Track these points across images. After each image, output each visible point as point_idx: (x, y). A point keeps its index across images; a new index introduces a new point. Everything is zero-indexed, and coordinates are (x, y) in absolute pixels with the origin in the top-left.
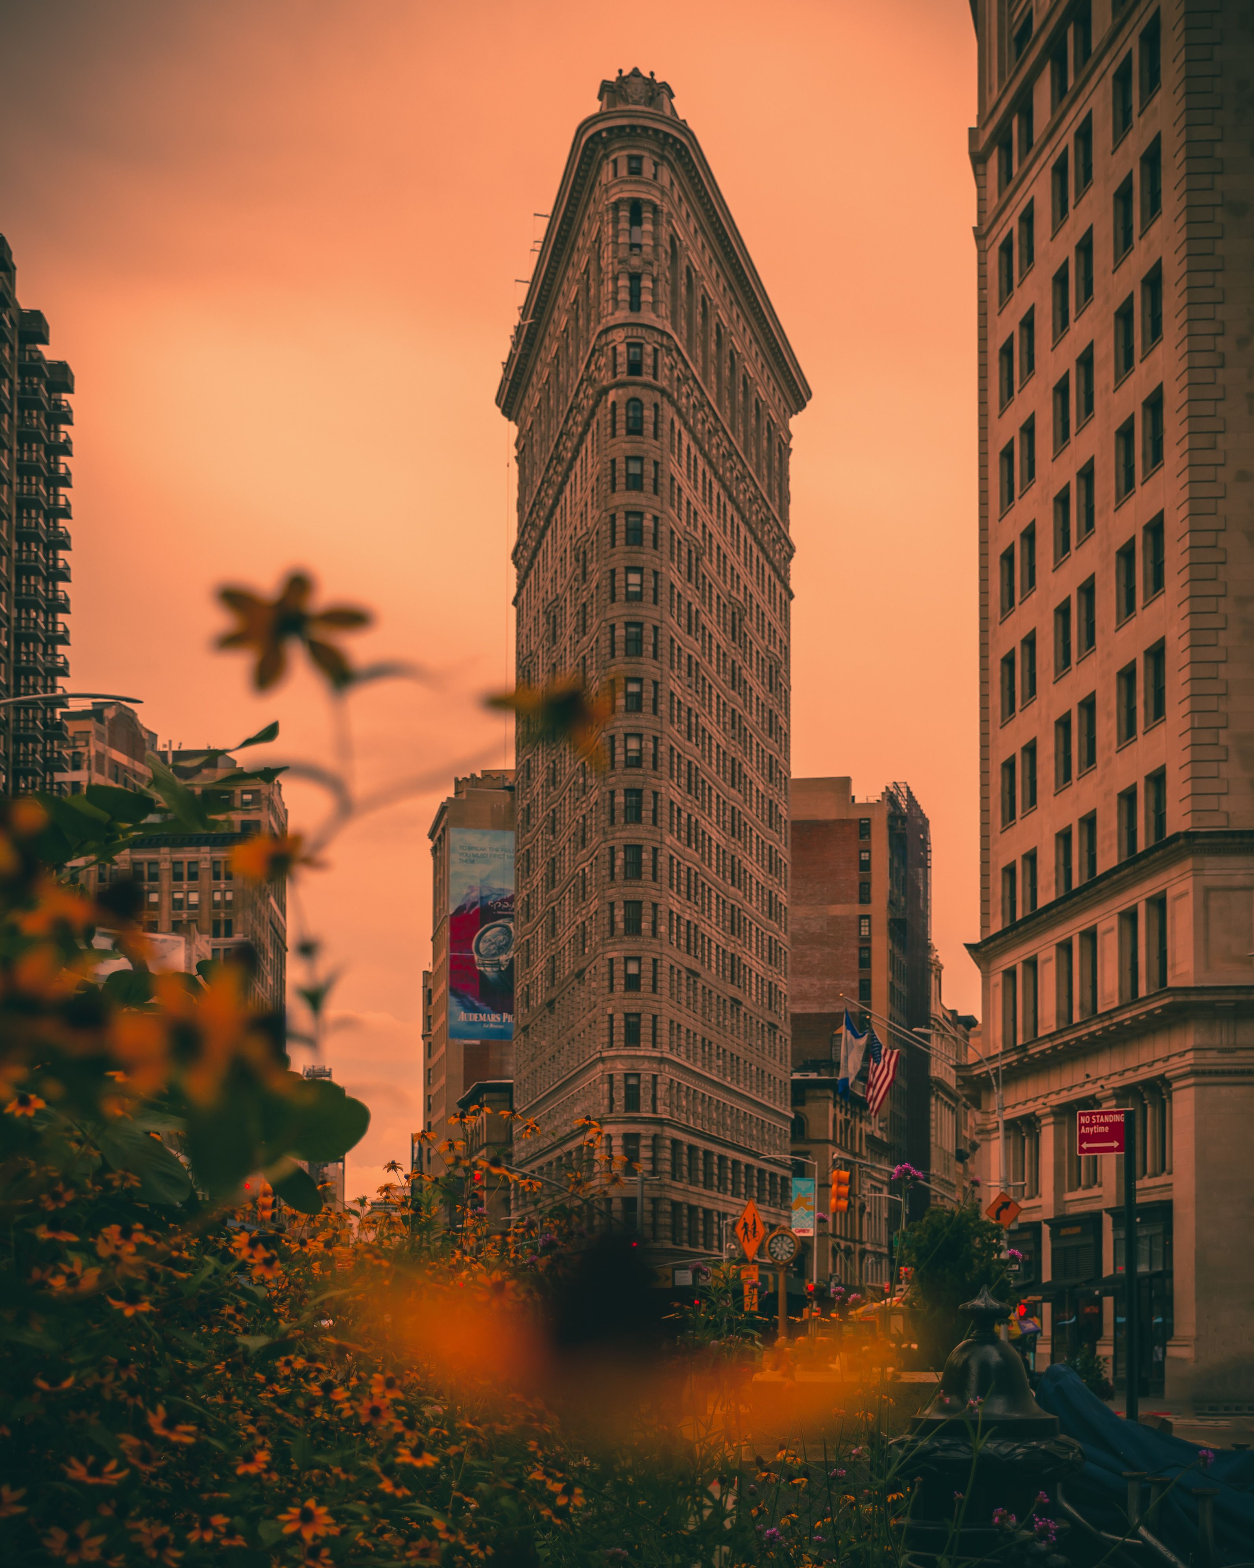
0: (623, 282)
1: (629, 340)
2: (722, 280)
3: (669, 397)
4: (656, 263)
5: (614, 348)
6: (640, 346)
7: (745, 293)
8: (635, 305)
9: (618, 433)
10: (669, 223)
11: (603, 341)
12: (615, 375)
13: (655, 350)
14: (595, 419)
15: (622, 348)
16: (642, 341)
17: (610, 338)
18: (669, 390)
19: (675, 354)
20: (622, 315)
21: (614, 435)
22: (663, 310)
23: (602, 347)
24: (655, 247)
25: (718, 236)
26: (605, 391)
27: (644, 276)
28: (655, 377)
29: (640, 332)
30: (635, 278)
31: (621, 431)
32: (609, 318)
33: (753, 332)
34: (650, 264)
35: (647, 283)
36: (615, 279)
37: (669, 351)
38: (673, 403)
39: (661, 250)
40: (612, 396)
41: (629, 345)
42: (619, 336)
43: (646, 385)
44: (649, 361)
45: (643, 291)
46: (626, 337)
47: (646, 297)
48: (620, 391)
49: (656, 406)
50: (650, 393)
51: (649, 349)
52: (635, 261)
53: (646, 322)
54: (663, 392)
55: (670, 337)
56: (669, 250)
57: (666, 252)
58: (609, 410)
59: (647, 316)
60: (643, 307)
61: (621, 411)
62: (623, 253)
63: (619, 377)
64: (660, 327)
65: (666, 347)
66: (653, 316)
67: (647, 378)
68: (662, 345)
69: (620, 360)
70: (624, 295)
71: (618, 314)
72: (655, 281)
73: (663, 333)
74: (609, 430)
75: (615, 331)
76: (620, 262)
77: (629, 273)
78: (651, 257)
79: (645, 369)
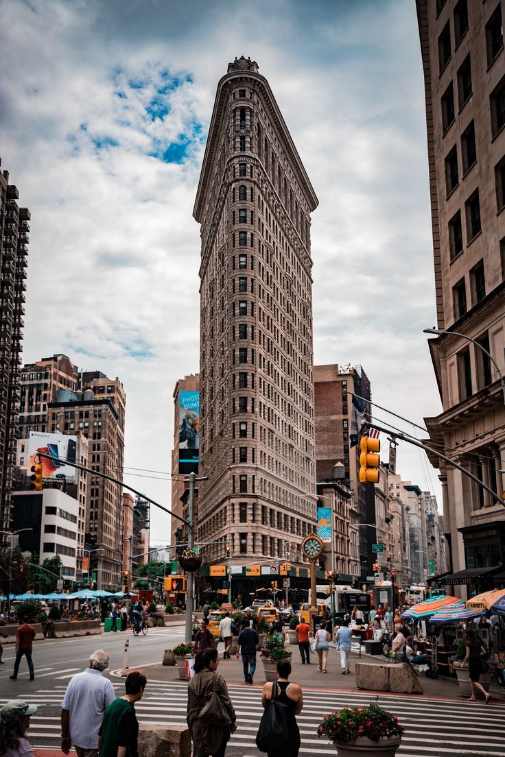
0: (238, 140)
1: (240, 163)
3: (258, 185)
4: (251, 132)
5: (234, 167)
6: (245, 164)
8: (243, 148)
10: (257, 116)
11: (230, 164)
12: (234, 177)
13: (251, 166)
15: (237, 166)
17: (232, 163)
18: (257, 182)
19: (260, 168)
20: (238, 153)
21: (234, 201)
22: (255, 151)
23: (230, 167)
24: (251, 126)
26: (231, 184)
27: (247, 137)
28: (251, 177)
29: (245, 159)
30: (243, 138)
31: (237, 200)
32: (232, 154)
33: (294, 173)
34: (249, 132)
35: (248, 140)
36: (234, 139)
37: (257, 167)
38: (260, 189)
39: (253, 127)
40: (234, 186)
41: (240, 165)
42: (236, 161)
43: (247, 180)
44: (249, 170)
45: (246, 143)
46: (239, 161)
47: (248, 145)
48: (237, 183)
49: (252, 189)
50: (249, 183)
51: (249, 165)
52: (243, 131)
54: (255, 183)
55: (257, 161)
57: (256, 128)
58: (232, 191)
59: (248, 153)
60: (246, 149)
61: (237, 192)
62: (238, 128)
63: (236, 178)
64: (254, 157)
65: (256, 165)
66: (250, 152)
67: (248, 177)
68: (254, 164)
69: (237, 171)
70: (238, 145)
71: (236, 153)
72: (251, 139)
73: (255, 159)
75: (234, 160)
76: (237, 132)
77: (240, 136)
78: (250, 130)
79: (247, 174)
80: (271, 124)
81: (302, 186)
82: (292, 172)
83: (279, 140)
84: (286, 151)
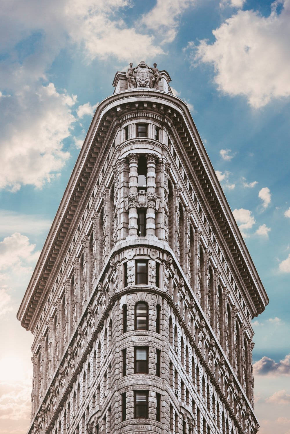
0: (133, 214)
1: (137, 258)
2: (203, 214)
3: (168, 299)
4: (158, 200)
5: (125, 265)
6: (146, 261)
7: (220, 223)
8: (142, 231)
9: (128, 329)
10: (167, 170)
11: (117, 259)
12: (126, 285)
13: (158, 265)
14: (109, 319)
15: (131, 264)
16: (148, 258)
17: (122, 257)
18: (168, 293)
19: (172, 267)
20: (133, 239)
21: (125, 330)
22: (163, 234)
23: (116, 264)
24: (157, 189)
25: (201, 181)
26: (117, 297)
27: (149, 210)
28: (158, 285)
29: (146, 251)
30: (142, 211)
31: (131, 328)
32: (121, 242)
33: (225, 253)
34: (154, 201)
35: (150, 214)
36: (127, 213)
37: (168, 264)
38: (171, 304)
39: (161, 191)
40: (124, 300)
41: (137, 261)
42: (129, 254)
43: (150, 291)
44: (152, 273)
45: (148, 221)
46: (135, 256)
47: (150, 224)
48: (130, 297)
49: (158, 307)
50: (154, 297)
51: (152, 264)
52: (142, 199)
53: (151, 243)
54: (164, 296)
55: (169, 254)
56: (168, 191)
57: (165, 192)
58: (121, 311)
59: (151, 239)
60: (148, 232)
61: (131, 312)
62: (133, 192)
63: (129, 286)
64: (162, 247)
65: (166, 262)
66: (156, 239)
67: (151, 285)
68: (163, 261)
69: (129, 273)
70: (133, 224)
71: (128, 238)
72: (157, 213)
73: (163, 251)
74: (121, 327)
75: (126, 252)
76: (130, 201)
77: (137, 208)
78: (154, 196)
79: (150, 279)
80: (190, 175)
81: (238, 273)
82: (222, 252)
83: (201, 201)
84: (212, 216)
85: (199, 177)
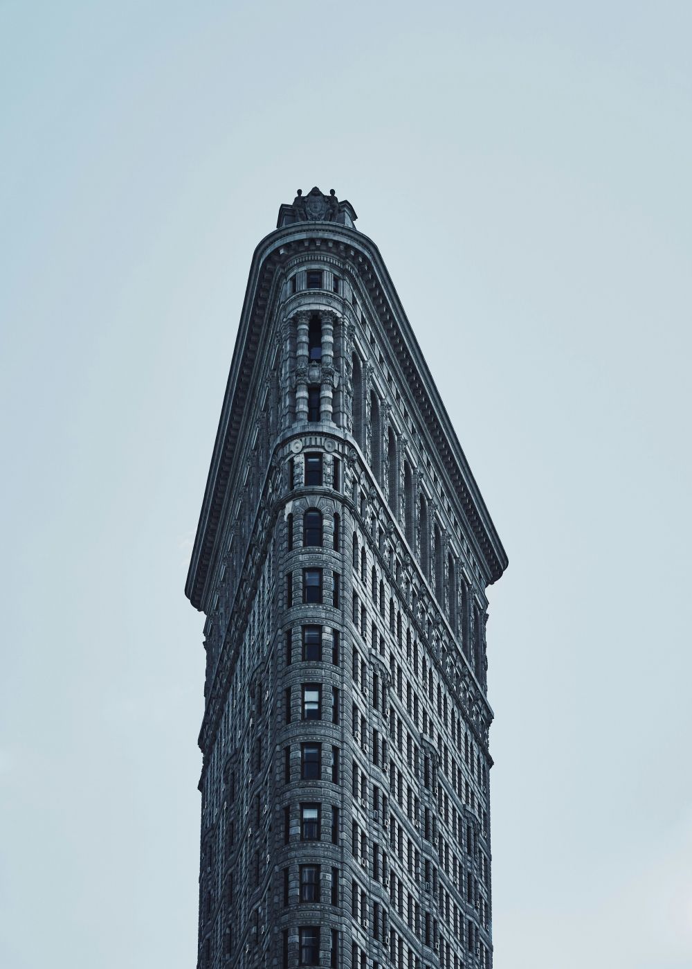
0: (303, 393)
1: (307, 450)
3: (351, 507)
4: (336, 374)
5: (292, 461)
6: (320, 455)
8: (314, 415)
9: (294, 545)
11: (280, 454)
12: (292, 487)
13: (336, 460)
15: (299, 459)
16: (322, 450)
17: (286, 451)
18: (351, 500)
19: (357, 466)
20: (301, 425)
21: (290, 548)
22: (345, 421)
23: (279, 463)
24: (335, 358)
26: (281, 506)
27: (324, 387)
28: (336, 486)
29: (319, 441)
30: (314, 390)
31: (298, 544)
32: (286, 430)
33: (445, 485)
34: (331, 375)
35: (327, 393)
36: (293, 392)
37: (351, 463)
38: (356, 517)
39: (342, 363)
40: (289, 508)
41: (307, 456)
42: (296, 446)
43: (326, 494)
44: (328, 470)
45: (323, 401)
46: (304, 448)
47: (327, 407)
48: (298, 503)
49: (336, 516)
50: (330, 502)
51: (329, 458)
52: (316, 373)
53: (325, 430)
54: (344, 501)
55: (351, 447)
56: (352, 366)
57: (348, 365)
58: (285, 524)
59: (328, 426)
60: (323, 416)
61: (299, 523)
62: (302, 365)
63: (296, 488)
64: (341, 436)
65: (347, 458)
66: (333, 425)
67: (327, 487)
68: (343, 455)
69: (298, 471)
70: (302, 407)
71: (295, 425)
72: (336, 392)
73: (344, 442)
74: (286, 544)
75: (292, 442)
76: (297, 375)
77: (308, 384)
78: (331, 368)
79: (324, 478)
80: (388, 357)
81: (464, 517)
82: (440, 481)
83: (407, 400)
84: (424, 427)
85: (402, 362)
